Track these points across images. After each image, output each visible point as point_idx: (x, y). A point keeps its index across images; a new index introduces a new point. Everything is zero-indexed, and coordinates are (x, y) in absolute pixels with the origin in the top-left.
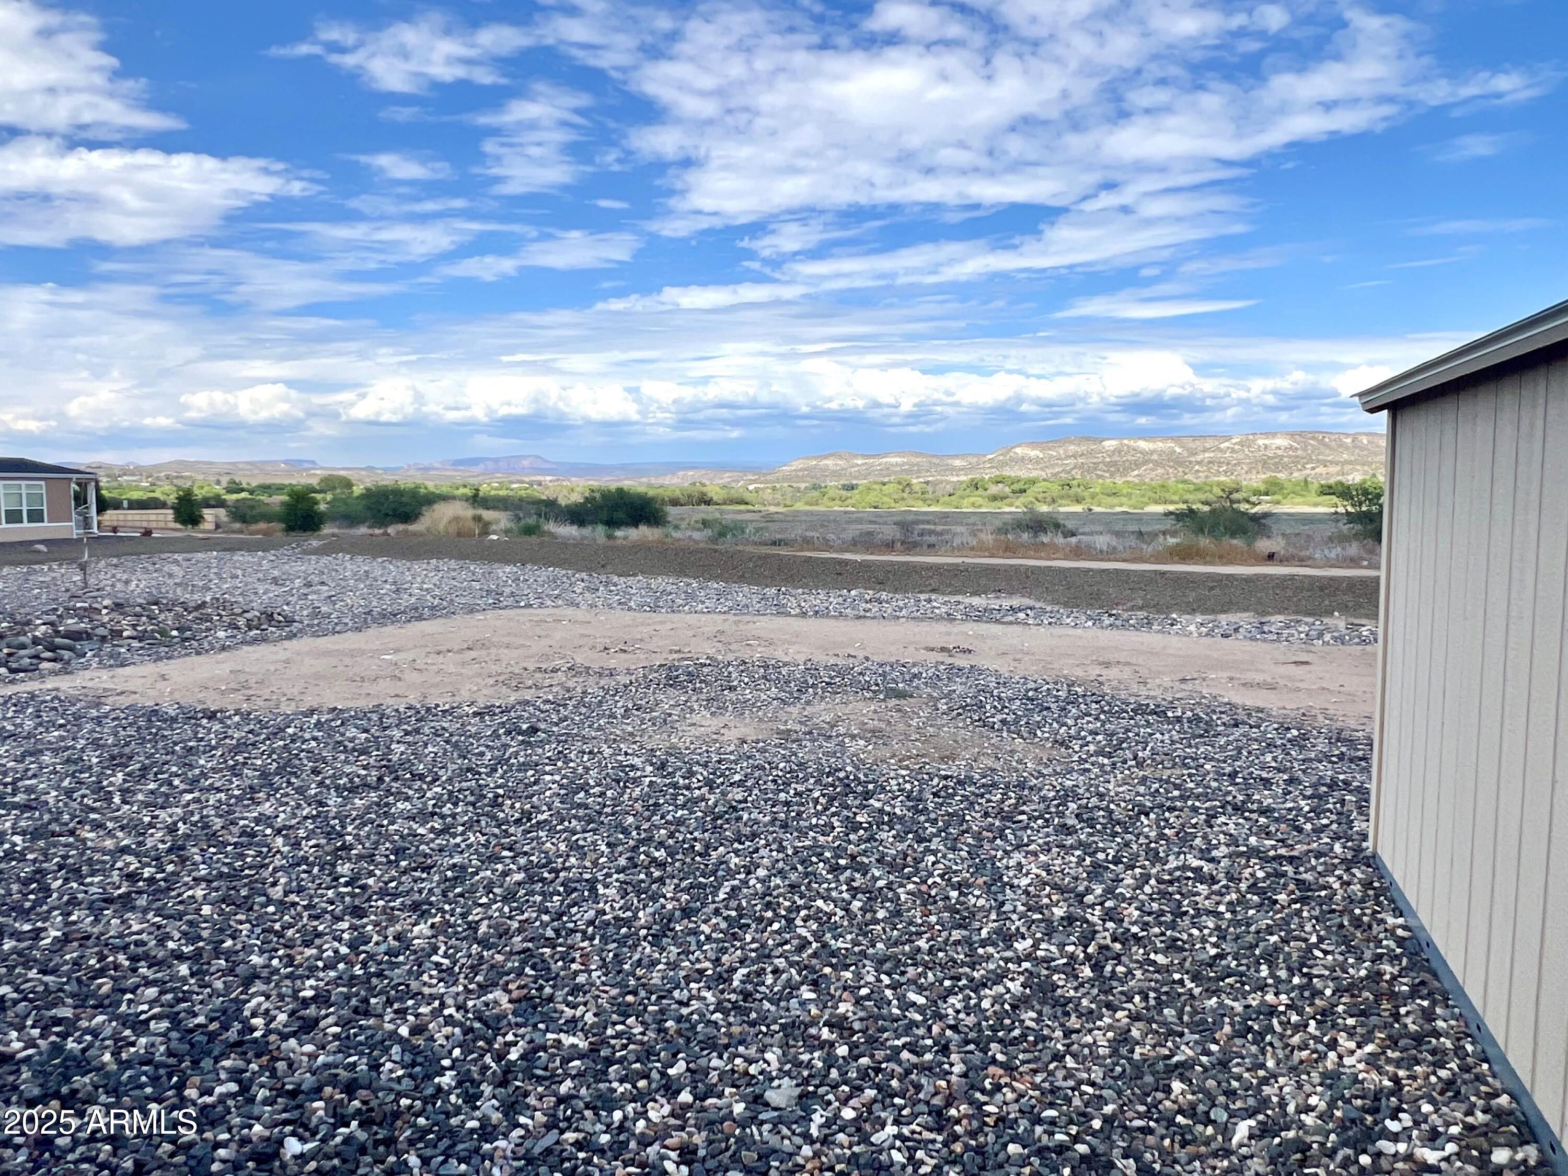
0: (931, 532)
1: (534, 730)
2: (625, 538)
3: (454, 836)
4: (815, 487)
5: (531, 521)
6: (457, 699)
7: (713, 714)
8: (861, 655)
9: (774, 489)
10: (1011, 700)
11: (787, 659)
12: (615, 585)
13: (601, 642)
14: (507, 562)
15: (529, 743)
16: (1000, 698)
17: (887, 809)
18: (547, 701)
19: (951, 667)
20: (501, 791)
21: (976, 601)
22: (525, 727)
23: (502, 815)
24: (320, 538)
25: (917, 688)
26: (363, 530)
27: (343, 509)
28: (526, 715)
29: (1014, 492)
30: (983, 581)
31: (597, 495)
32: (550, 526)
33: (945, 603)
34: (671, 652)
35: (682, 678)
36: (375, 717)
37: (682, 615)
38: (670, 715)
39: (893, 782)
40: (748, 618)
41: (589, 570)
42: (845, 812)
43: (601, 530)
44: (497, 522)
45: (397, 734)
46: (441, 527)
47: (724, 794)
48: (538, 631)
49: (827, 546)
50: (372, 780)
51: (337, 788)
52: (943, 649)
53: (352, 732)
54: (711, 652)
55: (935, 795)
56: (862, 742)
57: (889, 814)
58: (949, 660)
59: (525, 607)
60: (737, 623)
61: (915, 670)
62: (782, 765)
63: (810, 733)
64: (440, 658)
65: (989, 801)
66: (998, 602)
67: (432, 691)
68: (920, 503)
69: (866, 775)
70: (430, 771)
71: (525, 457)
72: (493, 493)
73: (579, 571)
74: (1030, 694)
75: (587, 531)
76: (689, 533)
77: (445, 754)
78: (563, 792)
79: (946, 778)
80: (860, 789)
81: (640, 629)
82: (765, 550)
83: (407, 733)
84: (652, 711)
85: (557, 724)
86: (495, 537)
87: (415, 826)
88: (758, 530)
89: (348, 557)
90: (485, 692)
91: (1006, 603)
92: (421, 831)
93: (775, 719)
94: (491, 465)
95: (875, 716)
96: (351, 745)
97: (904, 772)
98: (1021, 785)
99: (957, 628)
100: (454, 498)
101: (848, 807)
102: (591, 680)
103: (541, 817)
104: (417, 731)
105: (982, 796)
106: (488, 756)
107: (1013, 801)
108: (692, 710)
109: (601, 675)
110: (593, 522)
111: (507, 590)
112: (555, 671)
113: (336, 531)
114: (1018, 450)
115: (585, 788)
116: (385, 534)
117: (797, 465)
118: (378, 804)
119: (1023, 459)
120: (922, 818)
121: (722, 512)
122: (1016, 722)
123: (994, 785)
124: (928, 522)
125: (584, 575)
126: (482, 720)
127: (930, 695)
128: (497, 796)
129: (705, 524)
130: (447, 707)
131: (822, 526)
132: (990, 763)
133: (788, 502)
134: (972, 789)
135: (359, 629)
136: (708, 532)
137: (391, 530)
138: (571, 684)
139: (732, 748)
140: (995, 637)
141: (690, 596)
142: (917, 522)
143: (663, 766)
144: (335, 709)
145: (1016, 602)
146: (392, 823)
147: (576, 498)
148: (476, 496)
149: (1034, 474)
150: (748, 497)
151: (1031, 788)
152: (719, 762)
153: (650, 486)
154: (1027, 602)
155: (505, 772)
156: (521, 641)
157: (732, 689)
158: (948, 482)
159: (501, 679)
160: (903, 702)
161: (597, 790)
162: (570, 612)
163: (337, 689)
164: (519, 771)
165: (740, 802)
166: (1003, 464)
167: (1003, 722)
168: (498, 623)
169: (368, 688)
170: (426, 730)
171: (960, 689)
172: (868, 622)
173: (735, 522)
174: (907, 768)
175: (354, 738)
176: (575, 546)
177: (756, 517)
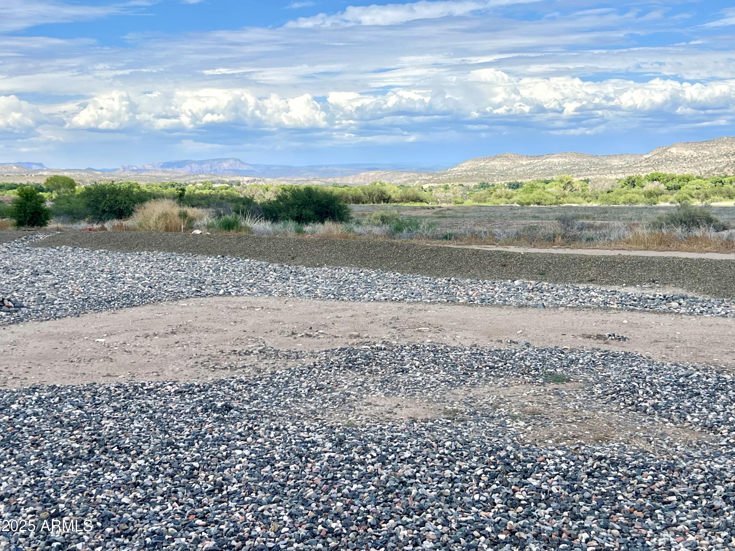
0: (590, 227)
1: (228, 408)
2: (313, 233)
3: (154, 505)
4: (483, 186)
5: (230, 217)
6: (161, 378)
7: (387, 394)
8: (523, 341)
9: (446, 188)
10: (663, 386)
11: (454, 344)
12: (304, 275)
13: (289, 327)
14: (209, 254)
15: (223, 420)
16: (652, 384)
17: (544, 487)
18: (241, 381)
19: (606, 353)
20: (196, 464)
21: (631, 290)
22: (219, 405)
23: (197, 486)
24: (47, 232)
25: (574, 372)
26: (83, 225)
27: (66, 206)
28: (221, 393)
29: (669, 189)
30: (638, 272)
31: (288, 194)
32: (248, 223)
33: (602, 293)
34: (351, 336)
35: (360, 361)
36: (88, 395)
37: (361, 303)
38: (349, 395)
39: (550, 462)
40: (420, 306)
41: (280, 261)
42: (505, 490)
43: (291, 225)
44: (201, 218)
45: (107, 410)
46: (152, 223)
47: (394, 470)
48: (234, 316)
49: (494, 240)
50: (84, 452)
51: (53, 459)
52: (599, 337)
53: (68, 408)
54: (386, 337)
55: (589, 474)
56: (522, 423)
57: (546, 492)
58: (605, 347)
59: (224, 294)
60: (409, 311)
61: (572, 356)
62: (448, 444)
63: (475, 413)
64: (147, 342)
65: (640, 482)
66: (653, 292)
67: (141, 371)
68: (580, 199)
69: (525, 455)
70: (135, 445)
71: (226, 160)
72: (197, 192)
73: (271, 262)
74: (681, 380)
75: (279, 226)
76: (369, 228)
77: (148, 429)
78: (251, 465)
79: (600, 459)
80: (519, 467)
81: (323, 316)
82: (436, 244)
83: (116, 410)
84: (333, 390)
85: (248, 403)
86: (198, 232)
87: (120, 496)
88: (431, 225)
89: (70, 249)
90: (186, 372)
91: (660, 293)
92: (125, 500)
93: (443, 400)
94: (195, 167)
95: (535, 399)
96: (66, 420)
97: (560, 453)
98: (671, 467)
99: (613, 317)
100: (163, 196)
101: (508, 485)
102: (280, 363)
103: (232, 489)
104: (125, 408)
105: (634, 477)
106: (187, 431)
107: (663, 483)
108: (369, 391)
109: (288, 357)
110: (285, 219)
111: (209, 279)
112: (248, 353)
113: (60, 225)
114: (674, 150)
115: (271, 462)
116: (103, 228)
117: (467, 165)
118: (88, 475)
119: (678, 157)
120: (577, 497)
121: (400, 209)
122: (667, 407)
123: (645, 467)
124: (588, 218)
125: (276, 266)
126: (183, 398)
127: (586, 380)
128: (193, 468)
129: (384, 220)
130: (152, 386)
131: (490, 221)
132: (642, 445)
133: (459, 200)
134: (625, 469)
135: (77, 315)
136: (386, 227)
137: (108, 225)
138: (262, 366)
139: (403, 426)
140: (648, 326)
141: (369, 285)
142: (577, 217)
143: (341, 442)
144: (54, 386)
145: (669, 291)
146: (100, 493)
147: (270, 196)
148: (181, 195)
149: (687, 172)
150: (423, 195)
151: (680, 471)
152: (391, 439)
153: (335, 185)
154: (680, 291)
155: (201, 447)
156: (218, 326)
157: (404, 371)
158: (606, 181)
159: (200, 360)
160: (561, 386)
161: (281, 464)
162: (263, 300)
163: (57, 369)
164: (213, 445)
165: (409, 477)
166: (660, 163)
167: (655, 406)
168: (199, 310)
169: (83, 367)
170: (133, 407)
171: (614, 375)
172: (530, 310)
173: (409, 217)
174: (563, 448)
175: (70, 414)
176: (269, 240)
177: (430, 213)
